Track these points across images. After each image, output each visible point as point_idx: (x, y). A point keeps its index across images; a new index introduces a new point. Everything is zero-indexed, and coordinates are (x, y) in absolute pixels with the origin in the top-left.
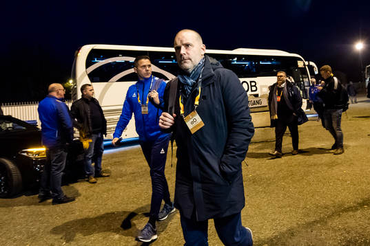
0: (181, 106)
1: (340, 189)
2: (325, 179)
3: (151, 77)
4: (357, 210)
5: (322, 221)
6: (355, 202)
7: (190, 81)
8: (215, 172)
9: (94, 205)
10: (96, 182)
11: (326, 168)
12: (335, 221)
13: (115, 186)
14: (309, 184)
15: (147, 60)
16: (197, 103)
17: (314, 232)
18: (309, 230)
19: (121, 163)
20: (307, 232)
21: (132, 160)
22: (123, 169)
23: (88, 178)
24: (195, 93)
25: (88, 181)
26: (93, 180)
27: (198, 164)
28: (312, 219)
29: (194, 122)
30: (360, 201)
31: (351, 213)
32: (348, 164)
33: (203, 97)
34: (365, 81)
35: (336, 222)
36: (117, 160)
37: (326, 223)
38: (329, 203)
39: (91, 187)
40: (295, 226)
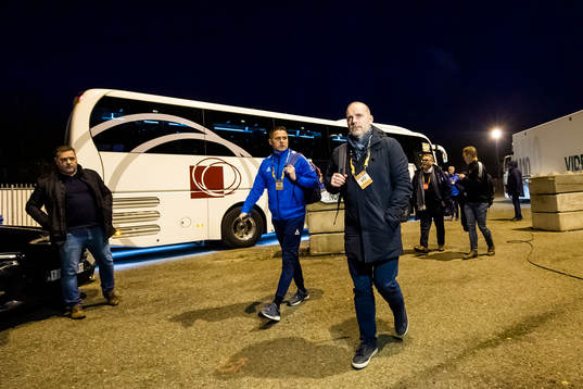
0: (353, 167)
1: (474, 314)
2: (453, 301)
3: (287, 150)
4: (498, 344)
5: (449, 365)
6: (495, 333)
7: (360, 146)
8: (381, 221)
9: (66, 358)
10: (84, 317)
11: (454, 285)
12: (468, 363)
13: (120, 322)
14: (431, 308)
15: (283, 132)
16: (366, 164)
17: (438, 383)
18: (430, 381)
19: (140, 285)
20: (427, 383)
21: (161, 280)
22: (141, 294)
23: (71, 311)
24: (365, 156)
25: (69, 316)
26: (80, 313)
27: (367, 216)
28: (435, 362)
29: (364, 180)
30: (501, 331)
31: (490, 350)
32: (484, 279)
33: (372, 159)
34: (502, 177)
35: (469, 366)
36: (134, 279)
37: (455, 367)
38: (460, 336)
39: (74, 326)
40: (410, 374)
